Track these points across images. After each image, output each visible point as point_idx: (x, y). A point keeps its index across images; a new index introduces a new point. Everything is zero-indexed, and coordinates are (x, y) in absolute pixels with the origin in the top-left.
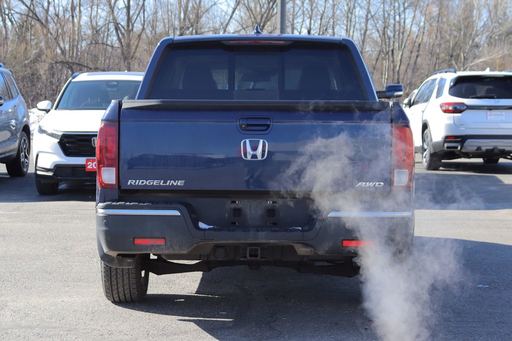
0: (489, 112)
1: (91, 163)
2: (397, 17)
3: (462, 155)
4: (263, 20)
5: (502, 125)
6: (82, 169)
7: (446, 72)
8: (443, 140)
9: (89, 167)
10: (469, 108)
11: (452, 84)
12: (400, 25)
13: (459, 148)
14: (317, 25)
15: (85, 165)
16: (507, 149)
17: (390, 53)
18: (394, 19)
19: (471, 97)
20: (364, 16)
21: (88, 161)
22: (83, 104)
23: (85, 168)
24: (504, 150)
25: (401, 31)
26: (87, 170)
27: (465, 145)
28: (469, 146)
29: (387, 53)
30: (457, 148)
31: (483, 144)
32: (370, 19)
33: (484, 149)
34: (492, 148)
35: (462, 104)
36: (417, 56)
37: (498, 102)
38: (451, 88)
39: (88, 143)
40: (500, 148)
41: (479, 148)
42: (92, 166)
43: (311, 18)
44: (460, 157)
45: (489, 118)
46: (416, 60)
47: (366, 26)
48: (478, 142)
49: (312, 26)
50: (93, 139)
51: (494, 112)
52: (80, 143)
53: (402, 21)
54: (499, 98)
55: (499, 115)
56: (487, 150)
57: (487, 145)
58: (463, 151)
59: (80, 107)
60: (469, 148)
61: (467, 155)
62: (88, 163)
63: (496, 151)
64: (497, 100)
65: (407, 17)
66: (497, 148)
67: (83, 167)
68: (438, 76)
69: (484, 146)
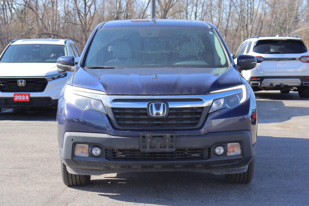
0: (277, 62)
1: (17, 96)
2: (249, 5)
3: (262, 88)
4: (167, 8)
5: (288, 70)
6: (12, 100)
7: (253, 38)
8: (250, 79)
9: (16, 99)
10: (265, 59)
11: (255, 44)
12: (251, 10)
13: (259, 84)
14: (200, 10)
15: (13, 97)
16: (289, 84)
17: (245, 27)
18: (248, 6)
19: (266, 53)
20: (228, 4)
21: (15, 95)
22: (20, 59)
23: (13, 99)
24: (287, 85)
25: (252, 13)
26: (14, 101)
27: (263, 82)
28: (265, 83)
29: (243, 27)
30: (258, 84)
31: (274, 82)
32: (232, 6)
33: (274, 85)
34: (279, 84)
35: (261, 57)
36: (261, 28)
37: (283, 56)
38: (254, 47)
39: (15, 84)
40: (284, 84)
41: (271, 84)
42: (18, 98)
43: (196, 6)
44: (262, 90)
45: (277, 66)
46: (260, 31)
47: (230, 11)
48: (271, 81)
49: (197, 11)
50: (18, 81)
51: (280, 62)
52: (10, 84)
53: (252, 7)
54: (283, 53)
55: (283, 64)
56: (276, 85)
57: (276, 82)
58: (262, 86)
59: (19, 61)
60: (265, 84)
61: (265, 89)
62: (15, 96)
63: (282, 86)
64: (282, 54)
65: (255, 5)
66: (282, 84)
67: (12, 99)
68: (248, 40)
69: (275, 83)
